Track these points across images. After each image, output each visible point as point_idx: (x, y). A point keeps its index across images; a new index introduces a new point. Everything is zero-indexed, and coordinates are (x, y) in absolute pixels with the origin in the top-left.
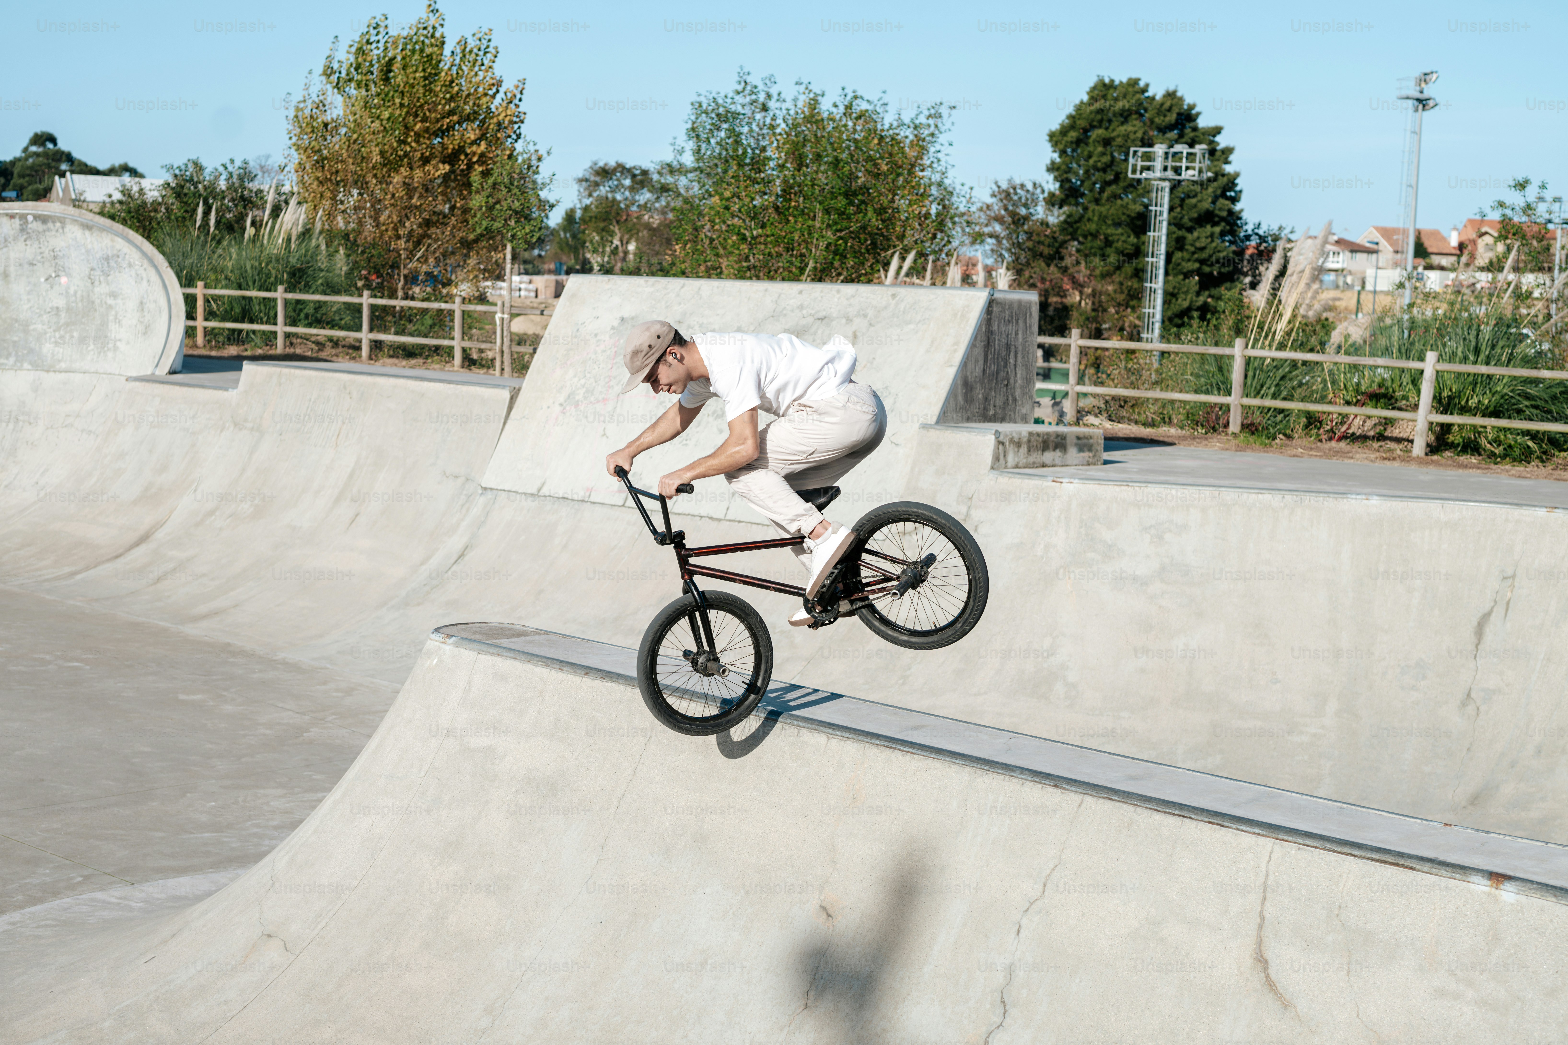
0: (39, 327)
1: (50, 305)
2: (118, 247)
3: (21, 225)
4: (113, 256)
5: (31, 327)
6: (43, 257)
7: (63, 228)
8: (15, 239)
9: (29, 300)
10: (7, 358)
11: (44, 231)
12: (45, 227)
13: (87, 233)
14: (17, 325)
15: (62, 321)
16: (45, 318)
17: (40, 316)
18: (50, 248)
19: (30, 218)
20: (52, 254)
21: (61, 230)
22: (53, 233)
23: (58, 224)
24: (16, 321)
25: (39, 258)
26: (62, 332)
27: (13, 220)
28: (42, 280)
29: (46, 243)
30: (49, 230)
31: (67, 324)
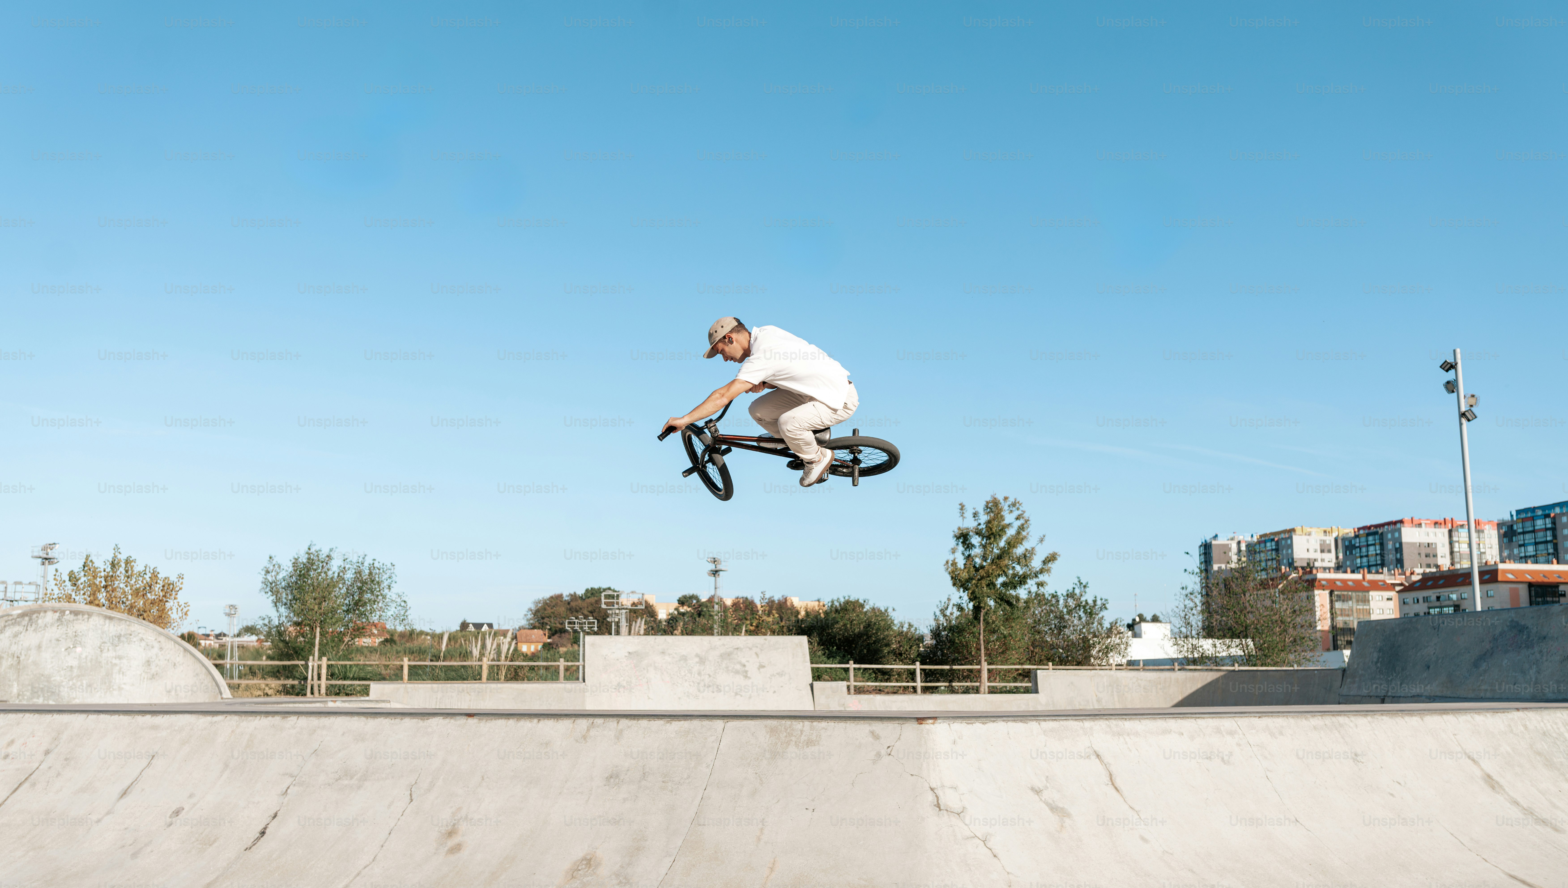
0: (58, 678)
1: (66, 665)
2: (133, 629)
3: (59, 617)
4: (125, 635)
5: (52, 679)
6: (67, 636)
7: (88, 618)
8: (52, 625)
9: (52, 662)
10: (38, 698)
11: (74, 620)
12: (75, 618)
13: (107, 621)
14: (43, 678)
15: (74, 674)
16: (62, 673)
17: (59, 671)
18: (74, 630)
19: (67, 612)
20: (74, 634)
21: (86, 620)
22: (80, 621)
23: (86, 616)
24: (43, 675)
25: (64, 636)
26: (74, 681)
27: (55, 614)
28: (63, 650)
29: (72, 627)
30: (77, 620)
31: (78, 676)
